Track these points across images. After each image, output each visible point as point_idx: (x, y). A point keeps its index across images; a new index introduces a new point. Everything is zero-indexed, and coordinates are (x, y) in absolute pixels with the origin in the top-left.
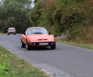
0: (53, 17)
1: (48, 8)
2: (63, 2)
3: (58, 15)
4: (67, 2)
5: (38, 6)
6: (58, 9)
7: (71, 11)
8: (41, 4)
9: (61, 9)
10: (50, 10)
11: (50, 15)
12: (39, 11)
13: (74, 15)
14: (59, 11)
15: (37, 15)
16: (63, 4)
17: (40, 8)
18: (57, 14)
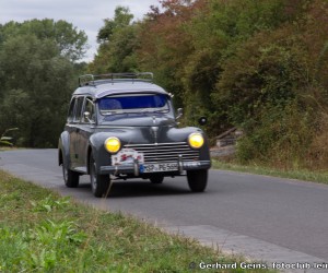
0: (184, 80)
1: (161, 51)
2: (220, 27)
3: (204, 73)
4: (234, 25)
5: (123, 45)
6: (199, 53)
7: (253, 59)
8: (133, 37)
9: (211, 52)
10: (168, 59)
11: (168, 75)
12: (125, 62)
13: (264, 69)
14: (204, 60)
16: (220, 32)
17: (129, 52)
18: (198, 68)
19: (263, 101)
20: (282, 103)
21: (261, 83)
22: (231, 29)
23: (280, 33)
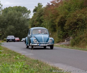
0: (56, 23)
1: (50, 15)
2: (66, 9)
3: (62, 21)
4: (70, 8)
6: (60, 16)
7: (75, 17)
8: (43, 11)
9: (64, 15)
10: (52, 17)
11: (52, 22)
12: (40, 18)
13: (78, 20)
14: (62, 18)
15: (38, 23)
16: (66, 10)
17: (41, 16)
18: (60, 20)
19: (78, 29)
20: (83, 30)
21: (77, 24)
22: (69, 9)
23: (82, 11)
